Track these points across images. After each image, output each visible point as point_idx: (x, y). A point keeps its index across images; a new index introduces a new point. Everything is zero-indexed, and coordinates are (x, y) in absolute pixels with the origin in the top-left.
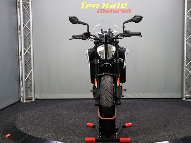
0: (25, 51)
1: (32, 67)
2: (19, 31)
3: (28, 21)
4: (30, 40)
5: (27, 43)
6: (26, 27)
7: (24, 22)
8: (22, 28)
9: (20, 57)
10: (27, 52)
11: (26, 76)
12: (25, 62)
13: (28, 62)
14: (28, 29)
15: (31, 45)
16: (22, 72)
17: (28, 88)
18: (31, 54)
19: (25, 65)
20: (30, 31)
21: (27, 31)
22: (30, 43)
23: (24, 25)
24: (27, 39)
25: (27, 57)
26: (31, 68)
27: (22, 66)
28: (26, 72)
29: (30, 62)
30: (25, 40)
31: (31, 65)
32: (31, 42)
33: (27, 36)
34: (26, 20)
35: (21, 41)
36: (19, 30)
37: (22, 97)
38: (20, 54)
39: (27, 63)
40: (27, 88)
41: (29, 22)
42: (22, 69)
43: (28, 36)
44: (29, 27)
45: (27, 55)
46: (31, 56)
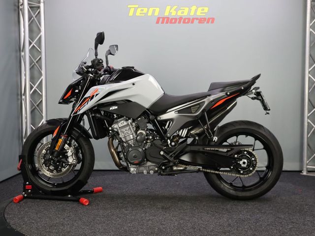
0: (31, 88)
1: (44, 115)
2: (23, 54)
3: (37, 37)
4: (41, 68)
5: (36, 73)
6: (33, 46)
7: (32, 38)
8: (27, 48)
9: (23, 97)
10: (35, 89)
12: (31, 107)
13: (38, 106)
14: (38, 50)
15: (43, 77)
16: (26, 123)
18: (41, 92)
19: (32, 112)
20: (40, 53)
21: (36, 54)
22: (41, 74)
23: (30, 43)
24: (35, 66)
25: (36, 97)
26: (42, 116)
27: (26, 113)
28: (34, 123)
29: (40, 106)
30: (32, 68)
31: (42, 112)
32: (43, 72)
33: (35, 62)
34: (35, 35)
35: (25, 70)
36: (23, 51)
38: (23, 92)
41: (40, 37)
42: (26, 118)
43: (37, 62)
44: (40, 47)
45: (35, 95)
46: (41, 96)
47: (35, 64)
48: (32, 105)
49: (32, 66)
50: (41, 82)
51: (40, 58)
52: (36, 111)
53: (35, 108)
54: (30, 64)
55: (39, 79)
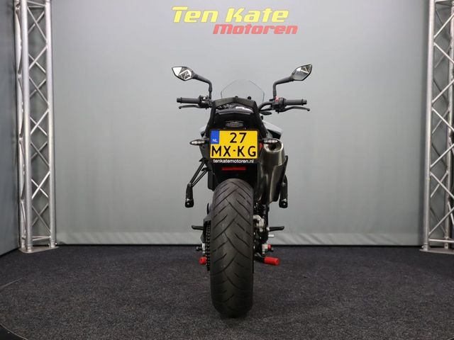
0: (32, 125)
1: (50, 165)
2: (19, 76)
3: (41, 51)
4: (46, 97)
5: (39, 105)
6: (35, 64)
7: (33, 54)
8: (27, 68)
9: (20, 139)
10: (38, 128)
11: (34, 188)
12: (32, 154)
13: (41, 151)
14: (42, 71)
15: (50, 110)
16: (25, 177)
17: (40, 218)
18: (47, 131)
19: (34, 160)
20: (45, 75)
21: (38, 75)
22: (46, 106)
23: (30, 61)
24: (37, 94)
25: (39, 138)
26: (48, 167)
27: (25, 163)
28: (36, 177)
29: (44, 152)
30: (33, 97)
31: (48, 160)
32: (50, 103)
33: (38, 88)
34: (37, 49)
35: (23, 100)
36: (19, 72)
37: (23, 239)
38: (20, 133)
39: (36, 156)
40: (37, 218)
41: (45, 52)
42: (25, 169)
43: (40, 88)
44: (45, 66)
45: (38, 136)
46: (47, 137)
47: (37, 91)
48: (33, 150)
49: (32, 94)
50: (47, 117)
51: (45, 82)
52: (39, 158)
53: (38, 154)
54: (31, 91)
55: (43, 113)
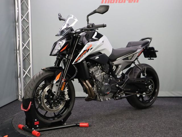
0: (23, 45)
1: (31, 62)
2: (17, 24)
3: (26, 13)
4: (29, 33)
5: (26, 36)
6: (24, 19)
7: (23, 14)
8: (20, 20)
9: (18, 51)
10: (25, 47)
11: (24, 73)
12: (23, 58)
13: (27, 57)
14: (27, 21)
15: (30, 39)
16: (20, 68)
18: (29, 48)
19: (24, 60)
20: (28, 23)
21: (25, 24)
22: (29, 37)
23: (22, 17)
24: (25, 32)
25: (26, 50)
26: (30, 63)
27: (20, 62)
28: (25, 68)
29: (28, 57)
30: (23, 33)
31: (30, 61)
32: (30, 35)
33: (25, 29)
34: (24, 12)
35: (19, 34)
36: (17, 22)
37: (20, 95)
38: (18, 49)
41: (28, 13)
42: (20, 65)
43: (26, 29)
44: (28, 19)
46: (29, 50)
47: (25, 30)
48: (24, 56)
50: (29, 42)
51: (28, 26)
52: (26, 60)
53: (26, 58)
54: (22, 30)
55: (28, 40)
